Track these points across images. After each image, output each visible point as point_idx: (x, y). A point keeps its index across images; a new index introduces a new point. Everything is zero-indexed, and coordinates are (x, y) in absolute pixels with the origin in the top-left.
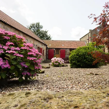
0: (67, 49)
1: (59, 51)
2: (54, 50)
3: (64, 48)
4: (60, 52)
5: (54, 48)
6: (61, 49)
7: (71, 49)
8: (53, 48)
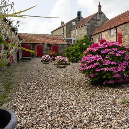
0: (44, 45)
1: (35, 46)
2: (30, 45)
3: (41, 44)
4: (37, 47)
5: (30, 43)
6: (38, 44)
7: (48, 44)
8: (28, 43)
